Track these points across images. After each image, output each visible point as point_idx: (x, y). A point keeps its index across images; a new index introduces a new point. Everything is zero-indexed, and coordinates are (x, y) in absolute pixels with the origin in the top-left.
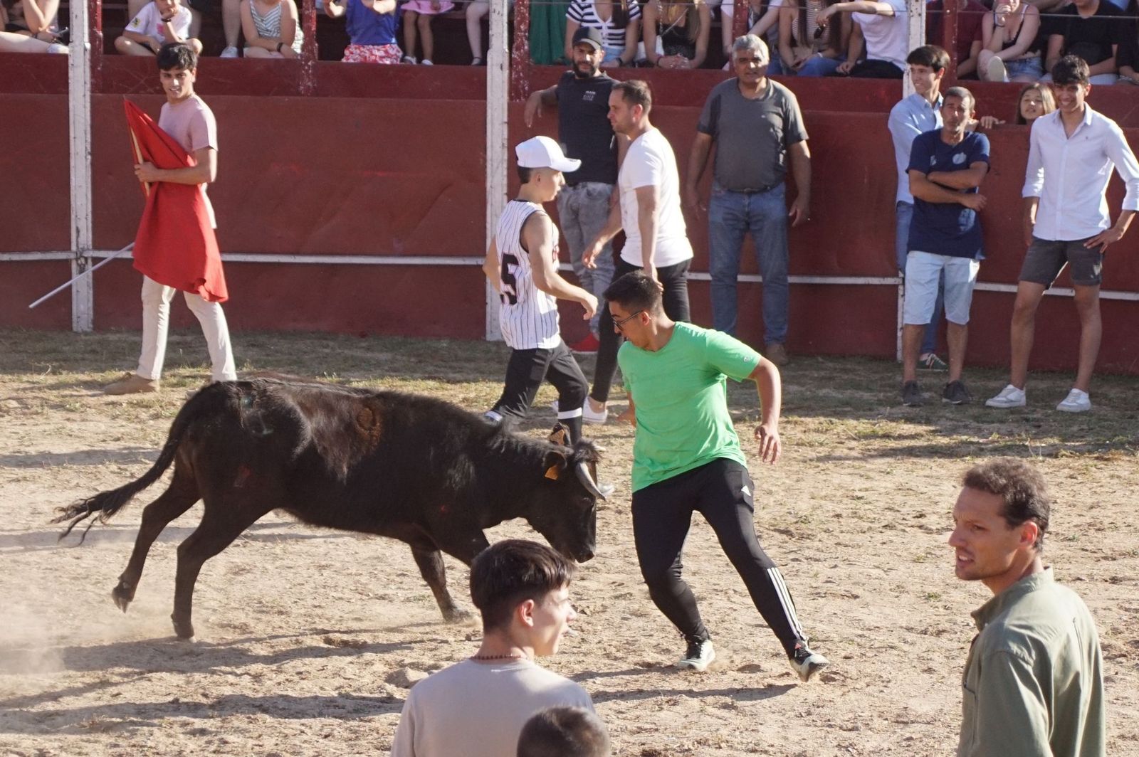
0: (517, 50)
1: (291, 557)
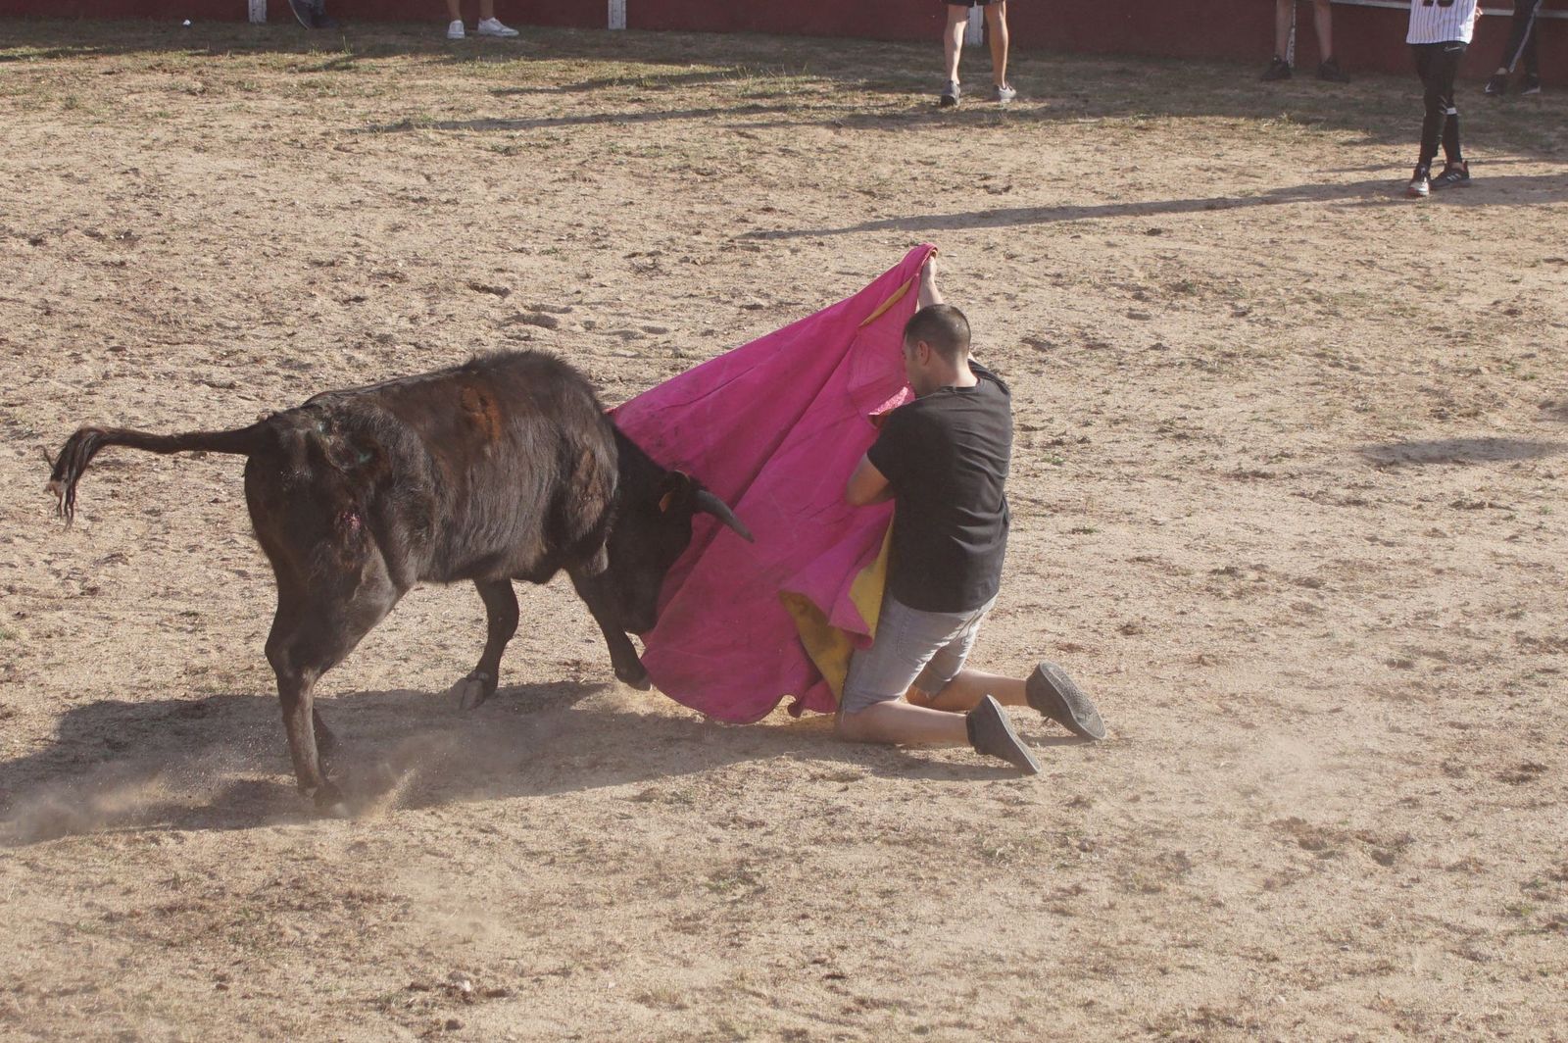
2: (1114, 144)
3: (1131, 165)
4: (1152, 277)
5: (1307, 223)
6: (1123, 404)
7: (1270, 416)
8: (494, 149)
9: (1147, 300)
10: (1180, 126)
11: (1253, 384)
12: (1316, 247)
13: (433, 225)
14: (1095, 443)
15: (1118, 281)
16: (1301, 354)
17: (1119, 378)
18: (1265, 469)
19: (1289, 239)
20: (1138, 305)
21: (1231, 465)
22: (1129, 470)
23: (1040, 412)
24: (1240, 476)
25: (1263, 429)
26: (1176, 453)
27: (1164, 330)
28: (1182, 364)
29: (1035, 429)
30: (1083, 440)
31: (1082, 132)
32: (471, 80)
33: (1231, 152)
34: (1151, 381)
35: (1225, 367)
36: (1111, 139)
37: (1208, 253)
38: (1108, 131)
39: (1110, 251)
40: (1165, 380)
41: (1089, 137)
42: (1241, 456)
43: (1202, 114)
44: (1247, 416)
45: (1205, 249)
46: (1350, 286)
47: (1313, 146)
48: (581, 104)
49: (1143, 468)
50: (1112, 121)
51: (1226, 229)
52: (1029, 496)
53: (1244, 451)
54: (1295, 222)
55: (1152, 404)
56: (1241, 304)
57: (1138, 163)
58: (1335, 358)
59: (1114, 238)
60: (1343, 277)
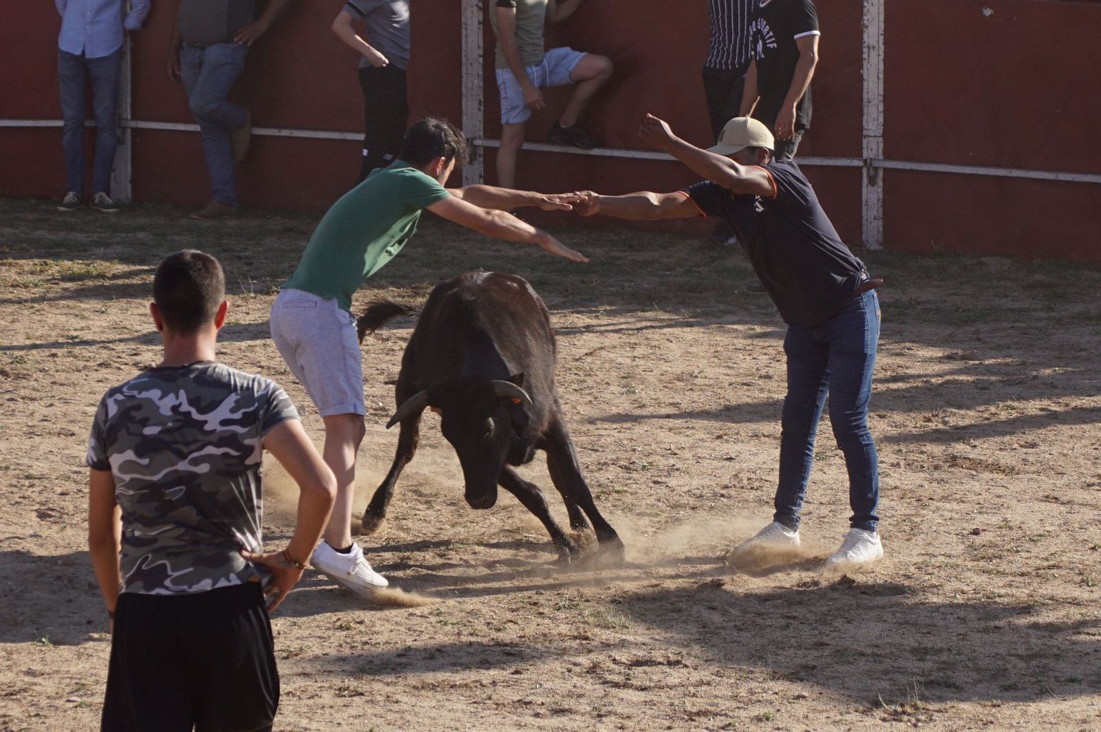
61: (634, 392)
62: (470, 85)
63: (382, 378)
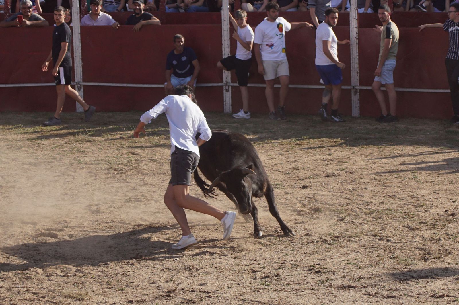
0: (82, 7)
1: (8, 193)
2: (287, 151)
3: (294, 160)
4: (304, 206)
5: (367, 181)
6: (293, 259)
7: (354, 262)
8: (30, 164)
9: (302, 215)
10: (314, 143)
11: (347, 249)
12: (371, 191)
13: (5, 197)
14: (282, 276)
15: (290, 208)
16: (366, 235)
17: (292, 249)
18: (353, 284)
19: (360, 187)
20: (298, 217)
21: (339, 283)
22: (297, 287)
23: (259, 264)
24: (343, 287)
25: (352, 267)
26: (317, 279)
27: (310, 228)
28: (317, 242)
29: (258, 271)
30: (278, 275)
31: (273, 147)
32: (19, 136)
33: (335, 153)
34: (305, 249)
35: (335, 242)
36: (285, 149)
37: (326, 195)
38: (284, 146)
39: (286, 196)
40: (310, 249)
41: (276, 149)
42: (343, 279)
43: (323, 137)
44: (345, 262)
45: (326, 193)
46: (386, 206)
47: (369, 149)
48: (66, 143)
49: (302, 286)
50: (285, 141)
51: (334, 185)
52: (256, 300)
53: (344, 277)
54: (362, 181)
55: (306, 259)
56: (341, 216)
57: (297, 159)
58: (380, 237)
59: (288, 190)
60: (383, 203)
61: (417, 178)
62: (354, 67)
63: (324, 175)
